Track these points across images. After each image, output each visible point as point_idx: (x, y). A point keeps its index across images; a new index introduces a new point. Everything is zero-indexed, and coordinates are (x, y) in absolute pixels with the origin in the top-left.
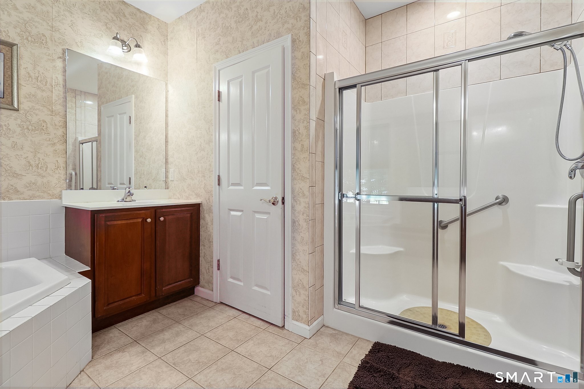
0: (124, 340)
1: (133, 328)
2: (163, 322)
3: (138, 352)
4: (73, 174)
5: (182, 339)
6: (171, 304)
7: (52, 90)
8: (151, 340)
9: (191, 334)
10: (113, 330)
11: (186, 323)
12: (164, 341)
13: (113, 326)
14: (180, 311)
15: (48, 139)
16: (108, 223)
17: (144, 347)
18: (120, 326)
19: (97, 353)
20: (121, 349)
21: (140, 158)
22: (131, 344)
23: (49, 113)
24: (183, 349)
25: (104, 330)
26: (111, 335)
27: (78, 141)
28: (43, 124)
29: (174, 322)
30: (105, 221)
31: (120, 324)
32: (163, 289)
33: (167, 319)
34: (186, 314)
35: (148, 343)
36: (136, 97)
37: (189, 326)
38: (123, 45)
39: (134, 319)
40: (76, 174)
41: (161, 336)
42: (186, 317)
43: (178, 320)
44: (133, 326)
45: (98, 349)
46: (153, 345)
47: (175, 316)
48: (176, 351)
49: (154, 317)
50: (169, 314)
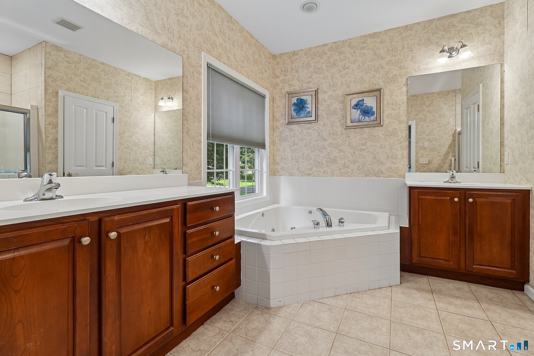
0: (426, 287)
1: (438, 283)
2: (464, 293)
3: (427, 297)
4: (452, 160)
5: (467, 312)
6: (485, 286)
7: (400, 108)
8: (443, 297)
9: (480, 314)
10: (425, 278)
11: (484, 306)
12: (451, 304)
13: (427, 276)
14: (490, 295)
15: (398, 140)
16: (421, 197)
17: (434, 298)
18: (431, 278)
19: (405, 283)
20: (419, 290)
21: (485, 143)
22: (427, 291)
23: (399, 123)
24: (461, 317)
25: (420, 275)
26: (421, 280)
27: (457, 132)
28: (395, 131)
29: (474, 298)
30: (418, 195)
31: (433, 277)
32: (474, 266)
33: (470, 293)
34: (493, 300)
35: (439, 297)
36: (483, 86)
37: (484, 308)
38: (451, 52)
39: (445, 280)
40: (455, 160)
41: (453, 300)
42: (490, 301)
43: (479, 299)
44: (440, 283)
45: (408, 282)
46: (441, 300)
47: (481, 295)
48: (453, 315)
49: (461, 287)
50: (476, 291)
